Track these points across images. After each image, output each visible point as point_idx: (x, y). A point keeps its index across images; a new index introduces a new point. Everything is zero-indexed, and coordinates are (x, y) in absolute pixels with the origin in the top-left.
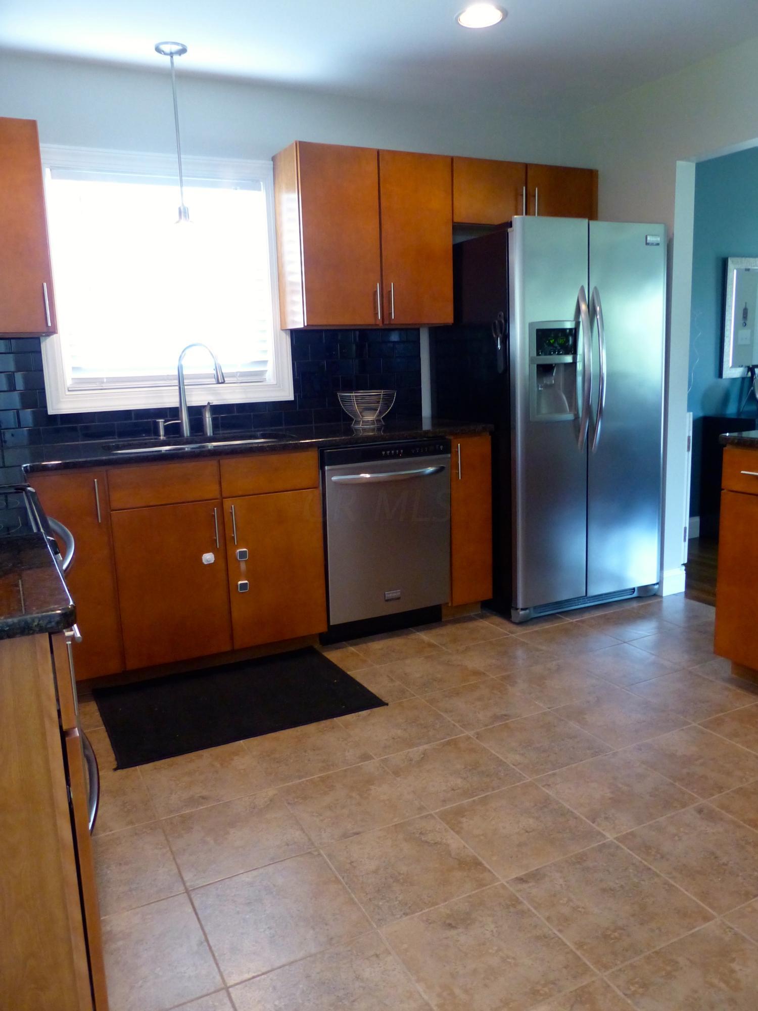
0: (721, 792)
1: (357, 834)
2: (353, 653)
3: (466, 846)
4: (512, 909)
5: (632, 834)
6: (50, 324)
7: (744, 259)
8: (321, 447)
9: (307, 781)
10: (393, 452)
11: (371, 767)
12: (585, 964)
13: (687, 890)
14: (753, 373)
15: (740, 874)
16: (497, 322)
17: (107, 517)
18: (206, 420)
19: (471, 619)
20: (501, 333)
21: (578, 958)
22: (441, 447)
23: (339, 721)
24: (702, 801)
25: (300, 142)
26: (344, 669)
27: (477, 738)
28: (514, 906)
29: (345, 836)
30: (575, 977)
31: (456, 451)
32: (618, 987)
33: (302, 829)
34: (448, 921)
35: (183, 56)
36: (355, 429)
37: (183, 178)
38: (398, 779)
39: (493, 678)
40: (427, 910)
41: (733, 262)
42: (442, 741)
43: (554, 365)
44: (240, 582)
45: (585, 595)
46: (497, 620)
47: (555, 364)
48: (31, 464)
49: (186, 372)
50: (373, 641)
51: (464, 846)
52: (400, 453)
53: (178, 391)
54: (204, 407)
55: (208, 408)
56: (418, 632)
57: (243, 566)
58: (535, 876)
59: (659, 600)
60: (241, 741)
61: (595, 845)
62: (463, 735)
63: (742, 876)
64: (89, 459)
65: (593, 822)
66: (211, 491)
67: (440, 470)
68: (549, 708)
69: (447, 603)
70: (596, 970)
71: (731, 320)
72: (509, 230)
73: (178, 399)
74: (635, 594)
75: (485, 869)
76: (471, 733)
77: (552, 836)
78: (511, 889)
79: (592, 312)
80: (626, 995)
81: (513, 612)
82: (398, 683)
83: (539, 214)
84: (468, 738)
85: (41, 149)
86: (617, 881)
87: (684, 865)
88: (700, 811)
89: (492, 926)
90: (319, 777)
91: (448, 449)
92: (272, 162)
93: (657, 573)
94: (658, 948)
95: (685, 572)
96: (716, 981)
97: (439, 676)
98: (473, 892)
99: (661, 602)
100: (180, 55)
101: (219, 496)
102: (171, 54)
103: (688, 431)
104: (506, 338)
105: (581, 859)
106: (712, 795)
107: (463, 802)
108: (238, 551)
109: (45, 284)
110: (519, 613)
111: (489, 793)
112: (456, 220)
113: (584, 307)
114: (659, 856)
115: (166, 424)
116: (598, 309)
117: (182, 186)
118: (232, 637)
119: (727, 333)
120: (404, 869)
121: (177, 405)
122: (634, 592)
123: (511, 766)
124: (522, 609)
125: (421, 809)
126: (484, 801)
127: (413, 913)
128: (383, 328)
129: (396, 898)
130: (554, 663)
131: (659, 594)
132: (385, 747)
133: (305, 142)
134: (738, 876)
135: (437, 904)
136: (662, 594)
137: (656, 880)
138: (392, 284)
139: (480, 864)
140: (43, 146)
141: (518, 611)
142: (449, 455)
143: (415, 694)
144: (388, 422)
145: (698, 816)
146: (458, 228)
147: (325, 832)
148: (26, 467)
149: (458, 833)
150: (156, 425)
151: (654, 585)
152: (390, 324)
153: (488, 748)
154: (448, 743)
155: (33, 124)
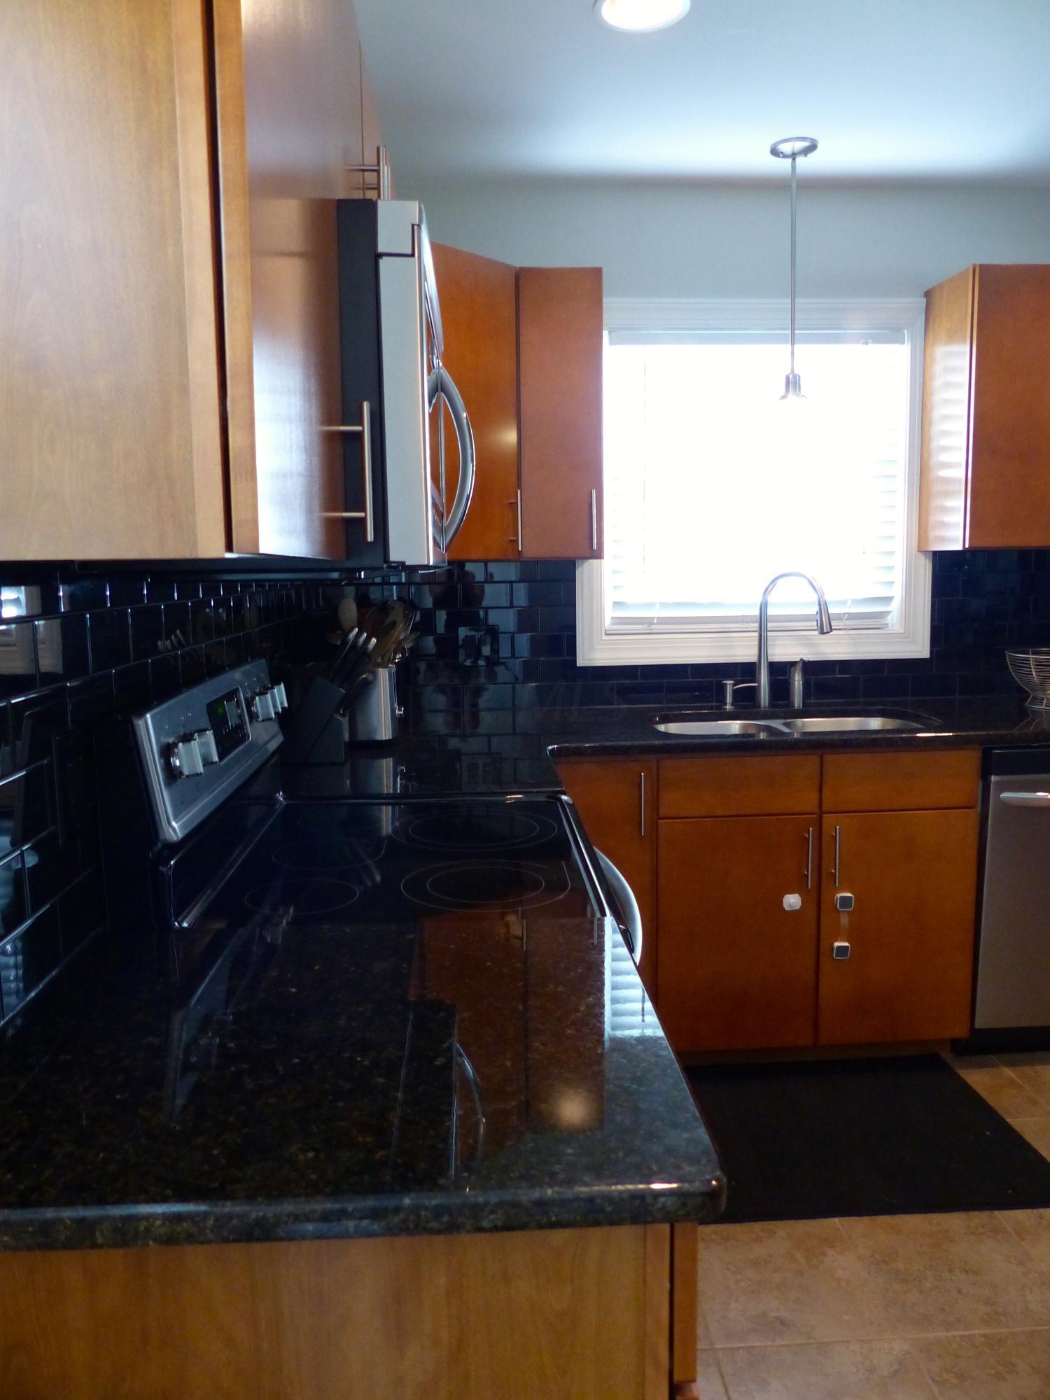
2: (1012, 1082)
6: (595, 547)
8: (987, 745)
9: (962, 1337)
17: (654, 827)
18: (794, 683)
23: (1001, 1217)
25: (981, 266)
26: (1002, 1113)
35: (811, 156)
36: (1036, 713)
37: (796, 332)
44: (837, 944)
48: (559, 746)
49: (771, 612)
53: (757, 639)
54: (793, 664)
55: (799, 667)
57: (844, 920)
60: (836, 1220)
64: (636, 743)
66: (806, 800)
73: (756, 651)
85: (604, 305)
92: (924, 300)
100: (806, 155)
101: (816, 809)
102: (793, 156)
108: (839, 895)
109: (594, 491)
115: (735, 688)
117: (793, 343)
118: (816, 1026)
121: (754, 659)
133: (987, 265)
140: (607, 301)
148: (553, 749)
150: (722, 688)
155: (597, 273)
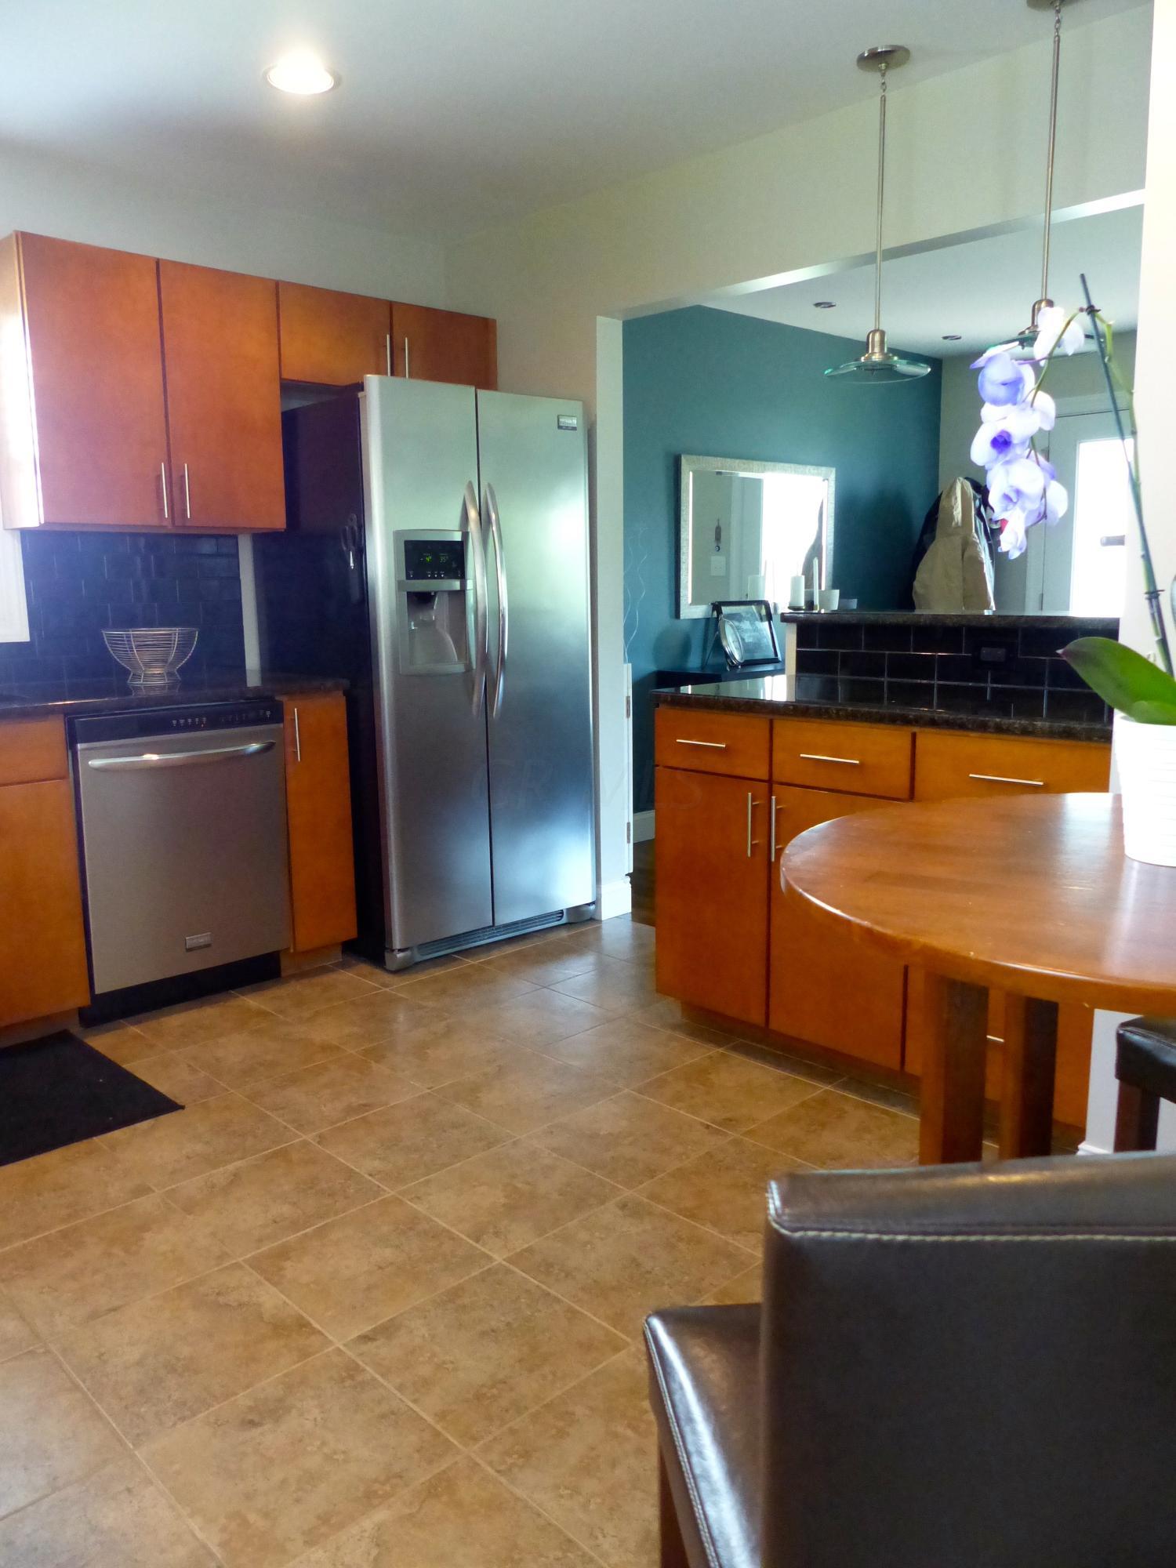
0: (653, 1178)
1: (114, 1310)
2: (134, 1036)
3: (287, 1301)
4: (348, 1383)
5: (530, 1250)
7: (701, 457)
8: (69, 715)
9: (37, 1240)
10: (190, 720)
11: (145, 1205)
12: (447, 1440)
13: (595, 1316)
14: (720, 612)
15: (666, 1283)
16: (347, 528)
19: (325, 970)
20: (354, 545)
21: (437, 1434)
22: (268, 713)
23: (98, 1140)
24: (627, 1193)
25: (23, 234)
26: (118, 1061)
27: (319, 1143)
28: (352, 1377)
29: (94, 1315)
30: (430, 1462)
31: (292, 719)
32: (491, 1463)
33: (22, 1318)
34: (250, 1417)
36: (133, 687)
38: (191, 1217)
39: (351, 1054)
40: (217, 1407)
41: (687, 460)
42: (266, 1152)
43: (433, 594)
45: (491, 924)
46: (365, 968)
47: (436, 593)
50: (170, 1014)
51: (285, 1302)
52: (201, 722)
56: (243, 995)
58: (387, 1330)
59: (598, 925)
61: (475, 1273)
62: (297, 1140)
63: (668, 1284)
65: (477, 1241)
67: (268, 748)
68: (429, 1089)
69: (288, 949)
70: (460, 1446)
71: (688, 540)
72: (360, 395)
74: (564, 920)
75: (315, 1332)
76: (309, 1137)
77: (416, 1269)
78: (349, 1353)
79: (485, 522)
80: (499, 1472)
81: (387, 955)
82: (203, 1074)
83: (411, 376)
84: (305, 1144)
86: (503, 1319)
87: (595, 1281)
88: (623, 1206)
89: (316, 1413)
90: (60, 1231)
91: (277, 715)
93: (593, 886)
94: (548, 1400)
95: (630, 885)
96: (620, 1429)
97: (269, 1057)
98: (294, 1367)
99: (599, 928)
103: (627, 691)
104: (361, 553)
105: (454, 1294)
106: (641, 1183)
107: (289, 1238)
110: (396, 956)
111: (329, 1220)
112: (285, 376)
113: (473, 514)
114: (563, 1274)
116: (493, 517)
119: (683, 558)
120: (185, 1351)
122: (562, 917)
123: (366, 1176)
124: (400, 950)
125: (222, 1257)
126: (321, 1233)
127: (194, 1414)
128: (174, 531)
129: (170, 1397)
130: (443, 1023)
131: (597, 918)
132: (173, 1172)
133: (33, 235)
134: (663, 1284)
135: (236, 1394)
136: (601, 916)
137: (557, 1307)
138: (186, 465)
139: (307, 1325)
141: (395, 953)
142: (281, 725)
143: (229, 1089)
144: (188, 676)
145: (620, 1213)
146: (288, 387)
147: (61, 1315)
149: (275, 1284)
151: (589, 904)
152: (184, 527)
153: (335, 1156)
154: (275, 1155)
